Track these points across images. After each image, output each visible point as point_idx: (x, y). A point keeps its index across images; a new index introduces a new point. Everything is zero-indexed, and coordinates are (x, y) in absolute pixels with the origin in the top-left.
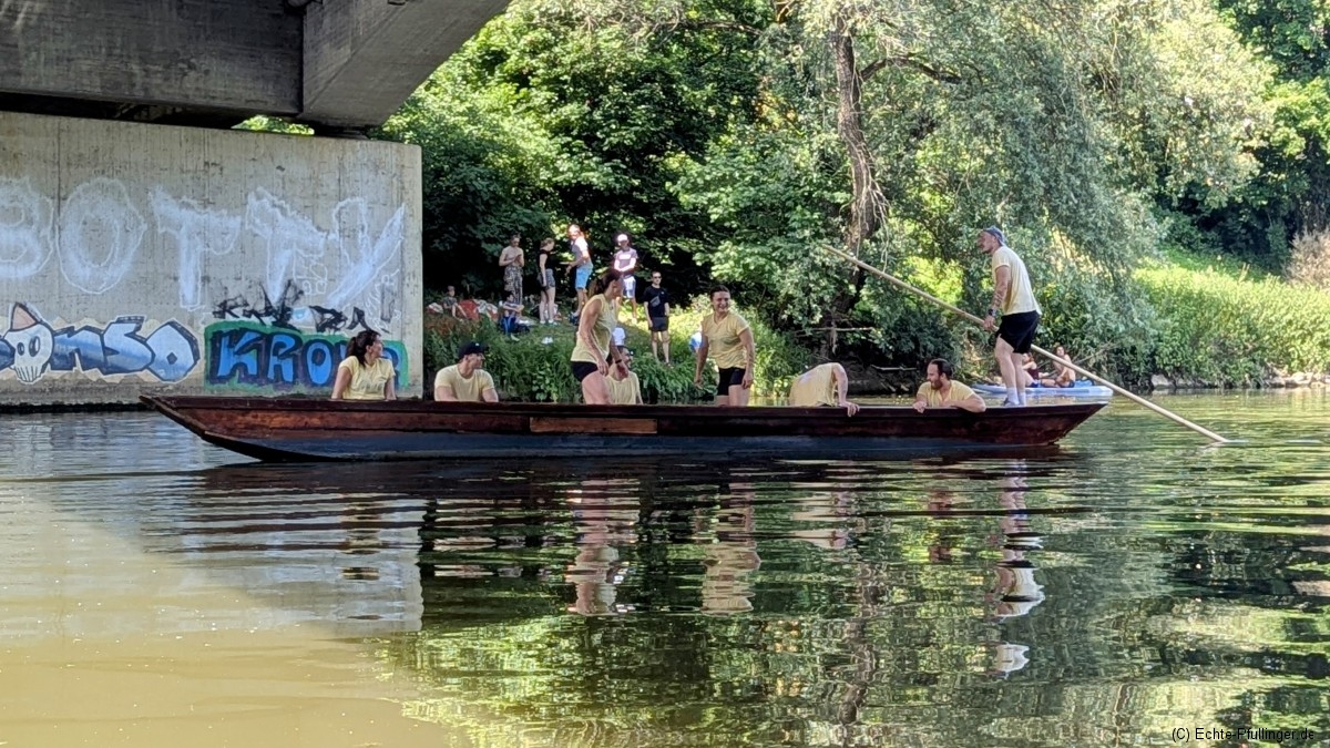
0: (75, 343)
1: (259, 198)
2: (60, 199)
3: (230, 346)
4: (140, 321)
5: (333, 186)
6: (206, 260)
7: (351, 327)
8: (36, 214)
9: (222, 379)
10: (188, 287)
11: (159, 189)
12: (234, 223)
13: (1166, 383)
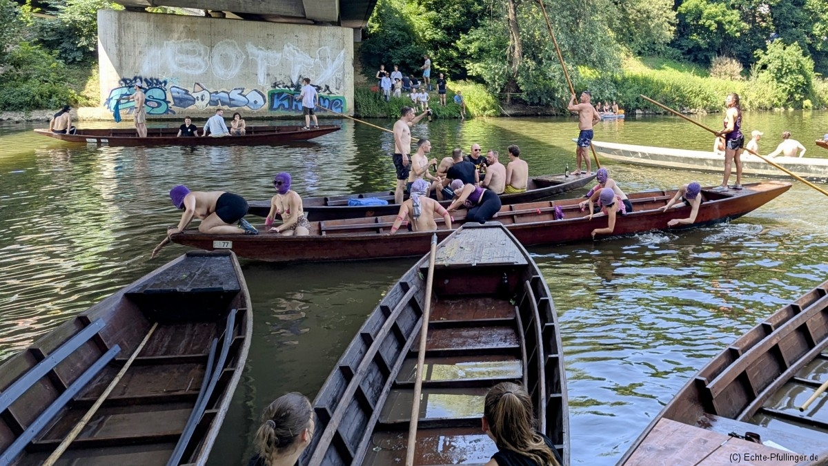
0: (219, 97)
1: (288, 47)
2: (212, 47)
3: (278, 98)
4: (243, 89)
5: (317, 42)
6: (268, 68)
7: (324, 92)
8: (202, 52)
9: (275, 109)
10: (261, 78)
11: (250, 43)
12: (279, 55)
13: (641, 112)
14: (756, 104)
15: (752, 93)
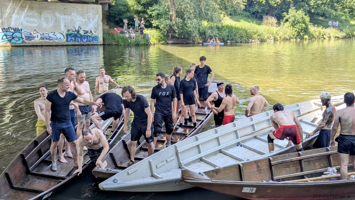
0: (44, 36)
1: (74, 13)
2: (41, 14)
3: (70, 36)
4: (55, 33)
5: (86, 12)
6: (65, 23)
7: (90, 33)
8: (37, 16)
9: (69, 41)
10: (62, 27)
11: (57, 12)
12: (70, 17)
13: (230, 42)
14: (283, 37)
15: (281, 33)
